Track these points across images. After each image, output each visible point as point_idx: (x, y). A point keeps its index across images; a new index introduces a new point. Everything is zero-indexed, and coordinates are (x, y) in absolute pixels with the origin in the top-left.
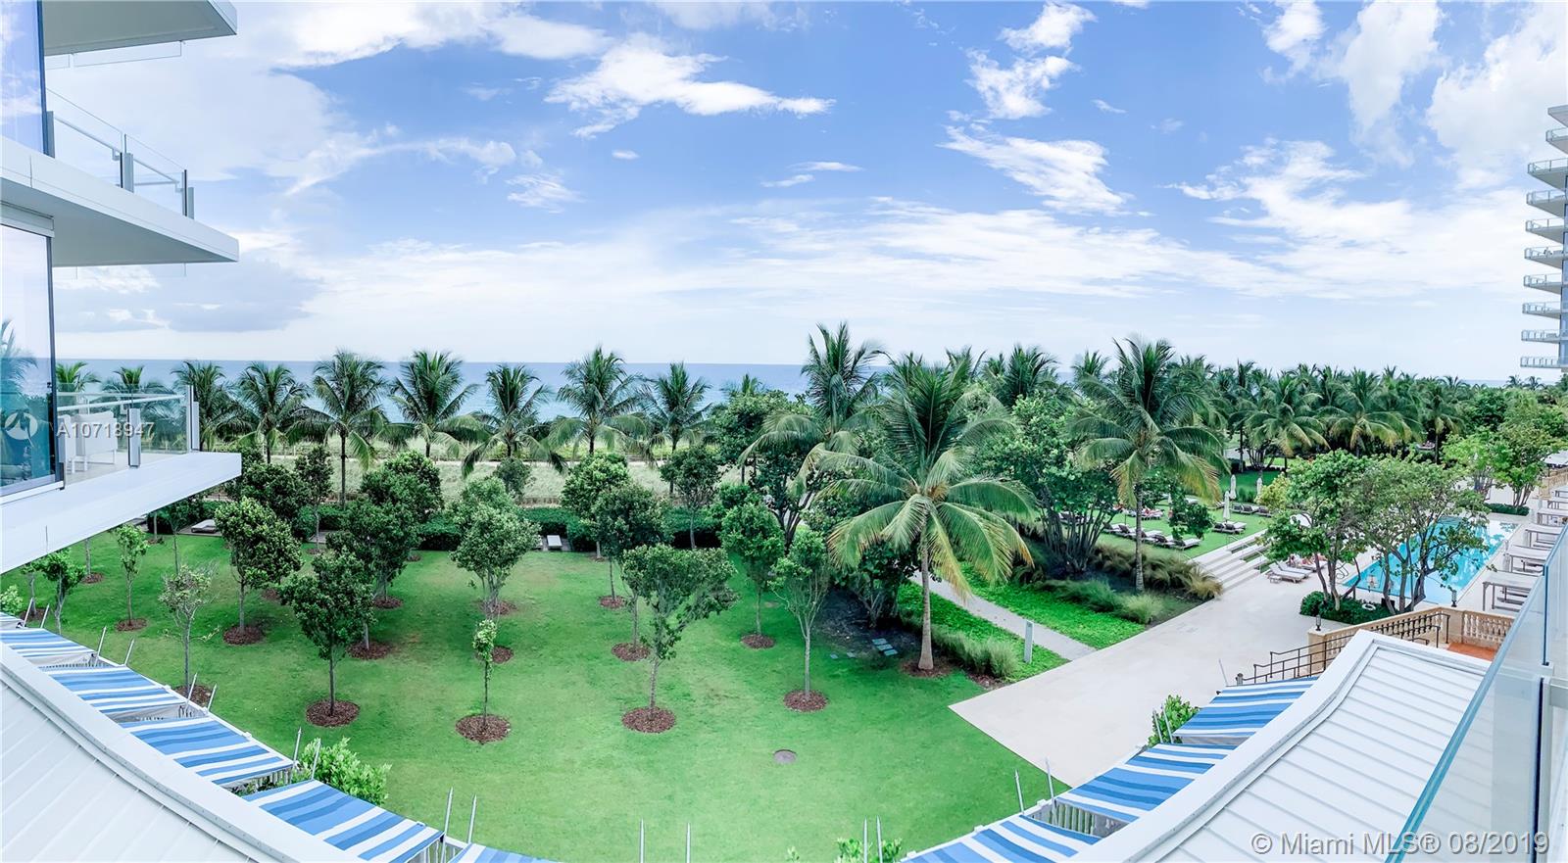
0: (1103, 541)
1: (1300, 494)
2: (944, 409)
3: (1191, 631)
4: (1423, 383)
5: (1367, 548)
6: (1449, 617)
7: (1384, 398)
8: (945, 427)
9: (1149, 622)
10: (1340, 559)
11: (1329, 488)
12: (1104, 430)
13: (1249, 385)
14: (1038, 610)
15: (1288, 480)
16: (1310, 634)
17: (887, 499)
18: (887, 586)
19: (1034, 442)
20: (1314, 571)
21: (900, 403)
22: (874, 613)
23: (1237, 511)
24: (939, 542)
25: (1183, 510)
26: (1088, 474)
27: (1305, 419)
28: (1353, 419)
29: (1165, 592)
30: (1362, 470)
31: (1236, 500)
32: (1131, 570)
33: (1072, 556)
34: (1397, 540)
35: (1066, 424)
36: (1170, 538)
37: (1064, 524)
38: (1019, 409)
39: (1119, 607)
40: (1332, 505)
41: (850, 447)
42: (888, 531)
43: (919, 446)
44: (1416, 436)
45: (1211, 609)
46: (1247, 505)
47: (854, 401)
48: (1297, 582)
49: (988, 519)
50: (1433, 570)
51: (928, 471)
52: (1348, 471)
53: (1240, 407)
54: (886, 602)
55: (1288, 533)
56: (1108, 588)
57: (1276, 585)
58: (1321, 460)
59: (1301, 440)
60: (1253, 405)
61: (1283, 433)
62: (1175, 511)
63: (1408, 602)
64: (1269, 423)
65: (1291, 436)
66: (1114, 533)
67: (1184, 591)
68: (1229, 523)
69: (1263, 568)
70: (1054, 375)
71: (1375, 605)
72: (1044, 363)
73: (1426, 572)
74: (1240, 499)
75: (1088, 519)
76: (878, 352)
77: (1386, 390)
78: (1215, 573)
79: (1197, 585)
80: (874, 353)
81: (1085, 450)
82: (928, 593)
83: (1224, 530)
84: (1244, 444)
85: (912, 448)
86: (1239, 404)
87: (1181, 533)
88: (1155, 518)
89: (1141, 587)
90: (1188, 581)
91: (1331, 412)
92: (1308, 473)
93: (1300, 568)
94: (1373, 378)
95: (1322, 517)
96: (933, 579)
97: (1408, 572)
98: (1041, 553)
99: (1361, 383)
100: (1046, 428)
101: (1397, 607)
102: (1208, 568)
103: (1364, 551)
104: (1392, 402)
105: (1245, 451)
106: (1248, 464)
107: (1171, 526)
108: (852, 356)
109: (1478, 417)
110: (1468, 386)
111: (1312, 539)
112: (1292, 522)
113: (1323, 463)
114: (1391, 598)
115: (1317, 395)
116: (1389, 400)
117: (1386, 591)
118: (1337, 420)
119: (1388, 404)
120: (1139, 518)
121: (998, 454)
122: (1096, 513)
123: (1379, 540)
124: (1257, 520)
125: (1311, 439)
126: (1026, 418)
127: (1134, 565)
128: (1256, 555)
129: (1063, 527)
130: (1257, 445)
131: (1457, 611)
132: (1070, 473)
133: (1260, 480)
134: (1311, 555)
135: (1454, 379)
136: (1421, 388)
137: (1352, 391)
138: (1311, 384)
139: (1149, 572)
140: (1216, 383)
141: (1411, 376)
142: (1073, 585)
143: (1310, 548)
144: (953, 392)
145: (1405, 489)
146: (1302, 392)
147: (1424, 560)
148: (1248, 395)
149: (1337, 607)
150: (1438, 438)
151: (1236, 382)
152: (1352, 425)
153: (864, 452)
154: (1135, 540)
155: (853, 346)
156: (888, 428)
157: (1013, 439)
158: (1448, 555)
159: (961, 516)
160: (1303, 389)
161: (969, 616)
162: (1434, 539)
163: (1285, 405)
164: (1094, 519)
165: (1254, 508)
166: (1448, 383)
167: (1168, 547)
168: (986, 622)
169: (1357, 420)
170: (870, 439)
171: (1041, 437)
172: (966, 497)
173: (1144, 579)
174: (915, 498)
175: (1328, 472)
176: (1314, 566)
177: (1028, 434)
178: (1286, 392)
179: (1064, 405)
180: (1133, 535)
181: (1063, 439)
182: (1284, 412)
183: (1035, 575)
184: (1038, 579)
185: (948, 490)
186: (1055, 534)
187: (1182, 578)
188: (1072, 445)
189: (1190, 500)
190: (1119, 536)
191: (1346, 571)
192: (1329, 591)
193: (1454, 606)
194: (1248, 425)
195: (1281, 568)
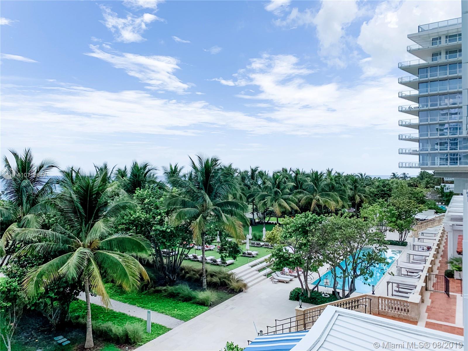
0: (185, 264)
1: (288, 236)
2: (96, 198)
3: (232, 308)
4: (347, 177)
5: (324, 264)
6: (371, 300)
7: (328, 185)
8: (97, 208)
9: (210, 306)
10: (310, 270)
11: (304, 232)
12: (184, 204)
13: (257, 179)
14: (153, 304)
15: (281, 229)
16: (297, 310)
17: (62, 252)
18: (62, 304)
19: (147, 213)
20: (295, 277)
21: (68, 195)
22: (54, 320)
23: (253, 245)
24: (94, 274)
25: (226, 245)
26: (177, 228)
27: (287, 196)
28: (312, 196)
29: (217, 289)
30: (320, 223)
31: (252, 239)
32: (200, 278)
33: (169, 273)
34: (340, 259)
35: (164, 202)
36: (219, 260)
37: (164, 256)
38: (138, 196)
39: (194, 298)
40: (304, 242)
41: (35, 224)
42: (63, 270)
43: (81, 219)
44: (346, 205)
45: (242, 297)
46: (258, 242)
47: (37, 196)
48: (287, 283)
49: (123, 256)
50: (360, 275)
51: (87, 233)
52: (313, 223)
53: (253, 190)
54: (62, 314)
55: (283, 256)
56: (189, 289)
57: (275, 284)
58: (298, 218)
59: (285, 208)
60: (259, 190)
61: (276, 204)
62: (222, 246)
63: (347, 293)
64: (268, 199)
65: (280, 205)
66: (189, 259)
67: (228, 288)
68: (249, 251)
69: (268, 275)
70: (155, 176)
71: (329, 294)
72: (150, 170)
73: (356, 276)
74: (254, 239)
75: (177, 252)
76: (53, 166)
77: (329, 181)
78: (243, 278)
79: (234, 285)
80: (49, 167)
81: (174, 215)
82: (89, 304)
83: (246, 255)
84: (255, 210)
85: (76, 221)
86: (252, 189)
87: (225, 257)
88: (210, 250)
89: (205, 287)
90: (229, 283)
91: (300, 193)
92: (292, 224)
93: (287, 275)
94: (321, 175)
95: (300, 248)
96: (92, 295)
97: (347, 276)
98: (152, 273)
99: (315, 177)
100: (152, 205)
101: (341, 295)
102: (240, 275)
103: (322, 266)
104: (332, 187)
105: (255, 213)
106: (257, 221)
107: (220, 253)
108: (35, 169)
109: (377, 195)
110: (371, 178)
111: (295, 259)
112: (284, 251)
113: (300, 219)
114: (337, 290)
115: (293, 184)
116: (331, 186)
117: (335, 287)
118: (304, 197)
119: (330, 188)
120: (203, 251)
121: (127, 221)
122: (181, 249)
123: (331, 260)
124: (264, 250)
125: (290, 207)
126: (142, 200)
127: (201, 275)
128: (264, 269)
129: (164, 258)
130: (261, 210)
131: (375, 297)
132: (167, 228)
133: (264, 229)
134: (295, 268)
135: (363, 175)
136: (347, 180)
137: (311, 181)
138: (288, 178)
139: (209, 279)
140: (239, 178)
141: (341, 173)
142: (170, 288)
143: (295, 264)
144: (101, 188)
145: (344, 232)
146: (285, 183)
147: (354, 270)
148: (256, 184)
149: (309, 295)
150: (357, 206)
151: (250, 177)
152: (312, 199)
153: (45, 226)
154: (202, 262)
155: (36, 163)
156: (61, 210)
157: (135, 212)
158: (368, 267)
159: (108, 257)
160: (285, 181)
161: (114, 312)
162: (360, 258)
163: (277, 189)
164: (180, 252)
165: (262, 244)
166: (360, 177)
167: (218, 265)
168: (124, 314)
169: (314, 196)
170: (49, 218)
171: (151, 210)
172: (110, 246)
173: (207, 282)
174: (81, 249)
175: (303, 224)
176: (296, 274)
177: (142, 209)
178: (277, 182)
179: (161, 191)
180: (200, 259)
181: (163, 210)
182: (276, 193)
183: (150, 286)
184: (152, 287)
185: (100, 244)
186: (159, 262)
187: (227, 281)
188: (168, 213)
189: (230, 239)
190: (193, 261)
191: (313, 276)
192: (304, 287)
193: (373, 293)
194: (257, 200)
195: (278, 275)
